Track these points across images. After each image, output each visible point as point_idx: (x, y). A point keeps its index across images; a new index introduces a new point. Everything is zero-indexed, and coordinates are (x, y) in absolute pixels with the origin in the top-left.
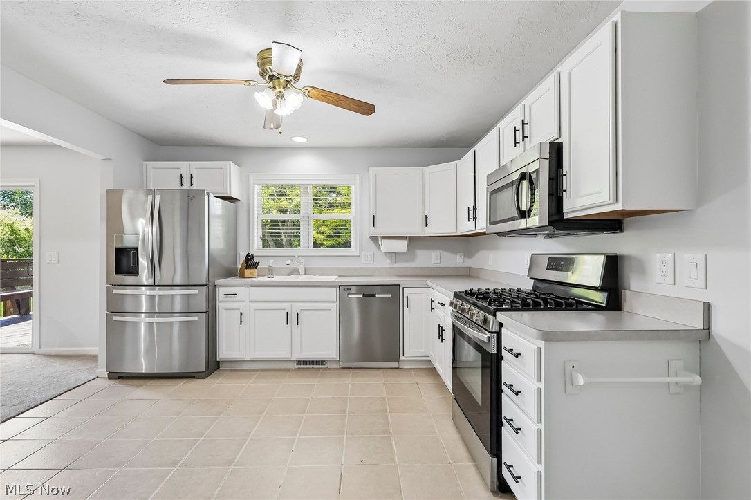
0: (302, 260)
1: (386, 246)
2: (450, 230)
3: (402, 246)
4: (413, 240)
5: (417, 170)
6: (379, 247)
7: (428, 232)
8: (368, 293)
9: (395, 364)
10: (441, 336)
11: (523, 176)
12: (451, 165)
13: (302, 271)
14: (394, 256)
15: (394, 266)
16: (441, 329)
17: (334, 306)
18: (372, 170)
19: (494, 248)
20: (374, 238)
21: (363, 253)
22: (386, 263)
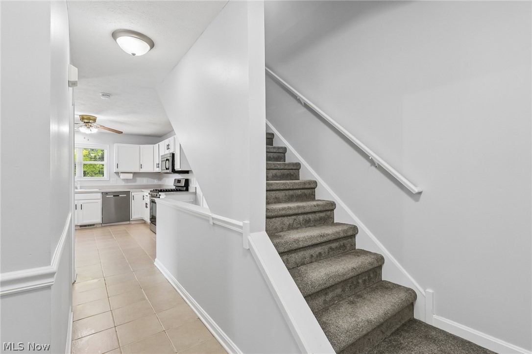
0: (79, 182)
1: (122, 176)
2: (151, 170)
3: (130, 176)
4: (135, 174)
5: (137, 146)
6: (119, 176)
7: (142, 171)
8: (116, 195)
9: (128, 222)
10: (147, 207)
11: (167, 160)
12: (151, 146)
13: (79, 188)
14: (127, 180)
15: (127, 184)
16: (146, 204)
17: (100, 201)
18: (116, 145)
19: (168, 177)
20: (117, 173)
21: (111, 179)
22: (123, 183)
